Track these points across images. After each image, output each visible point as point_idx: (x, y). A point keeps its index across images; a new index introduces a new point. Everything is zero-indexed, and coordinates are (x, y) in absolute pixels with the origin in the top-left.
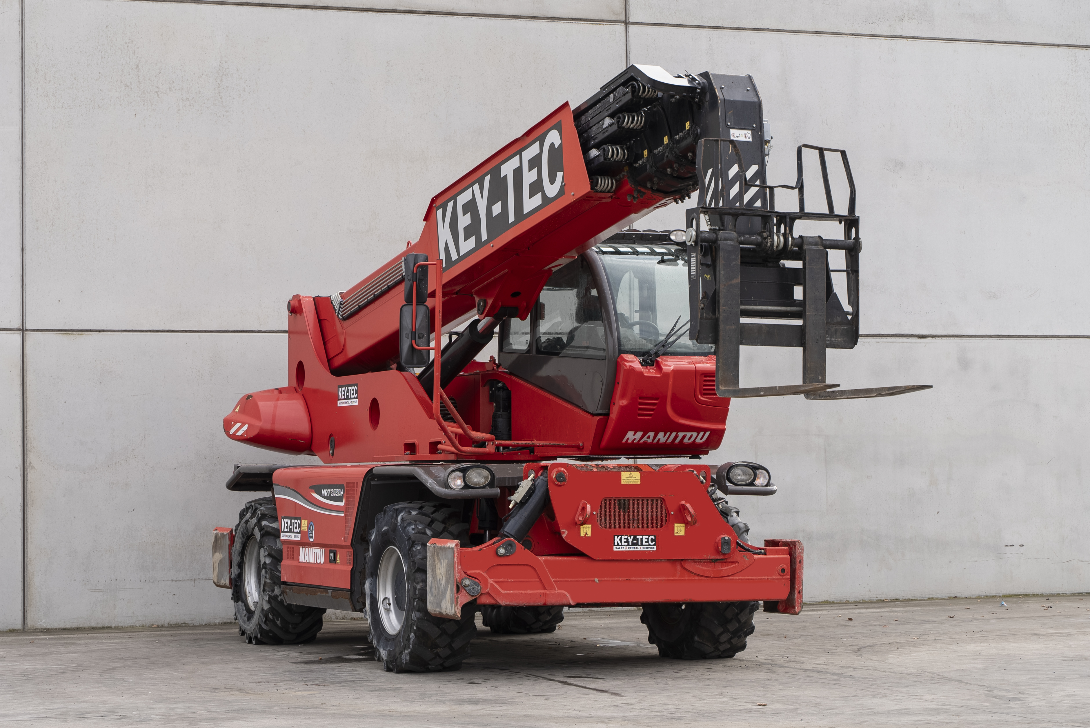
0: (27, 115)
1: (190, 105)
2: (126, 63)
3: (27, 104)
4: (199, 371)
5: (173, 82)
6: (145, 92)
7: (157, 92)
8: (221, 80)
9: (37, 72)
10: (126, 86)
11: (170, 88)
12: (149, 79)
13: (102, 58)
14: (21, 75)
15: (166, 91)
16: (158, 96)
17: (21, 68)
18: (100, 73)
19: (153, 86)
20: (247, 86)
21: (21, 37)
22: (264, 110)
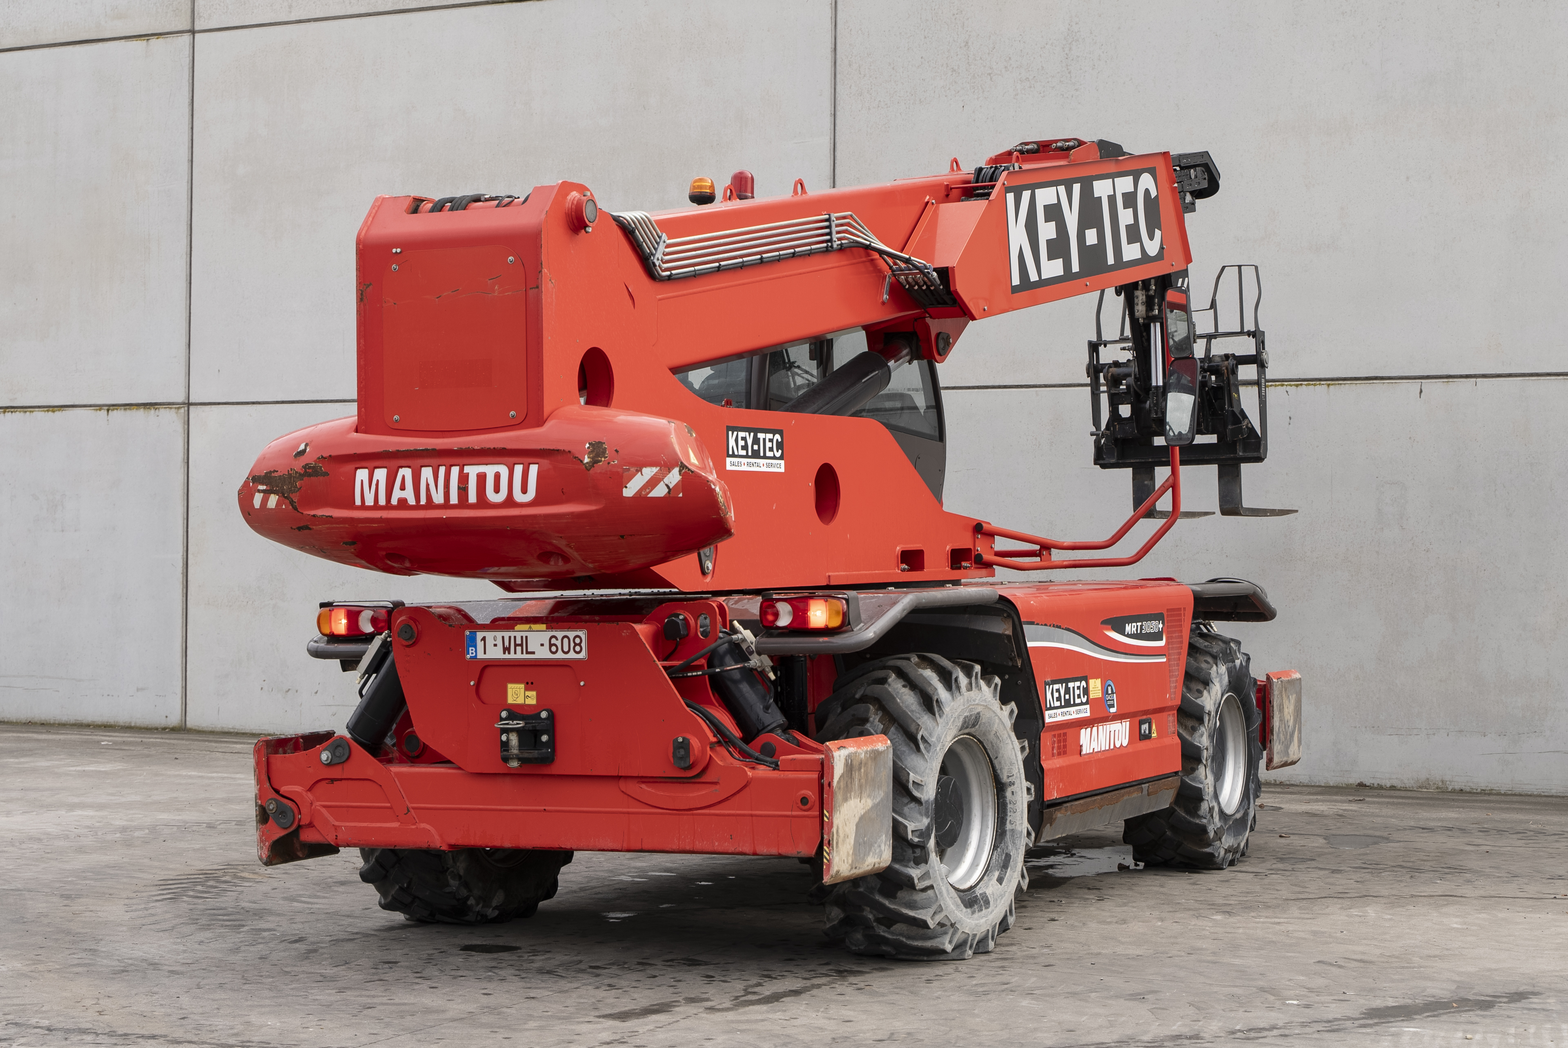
0: (837, 122)
1: (1031, 87)
2: (954, 41)
3: (838, 108)
4: (1036, 439)
5: (1010, 58)
6: (976, 75)
7: (990, 74)
8: (1070, 49)
9: (850, 65)
10: (953, 70)
11: (1006, 67)
12: (981, 58)
13: (925, 38)
14: (833, 71)
15: (1001, 71)
16: (991, 79)
17: (833, 63)
18: (922, 58)
19: (985, 66)
20: (1103, 52)
21: (834, 24)
22: (1124, 83)
